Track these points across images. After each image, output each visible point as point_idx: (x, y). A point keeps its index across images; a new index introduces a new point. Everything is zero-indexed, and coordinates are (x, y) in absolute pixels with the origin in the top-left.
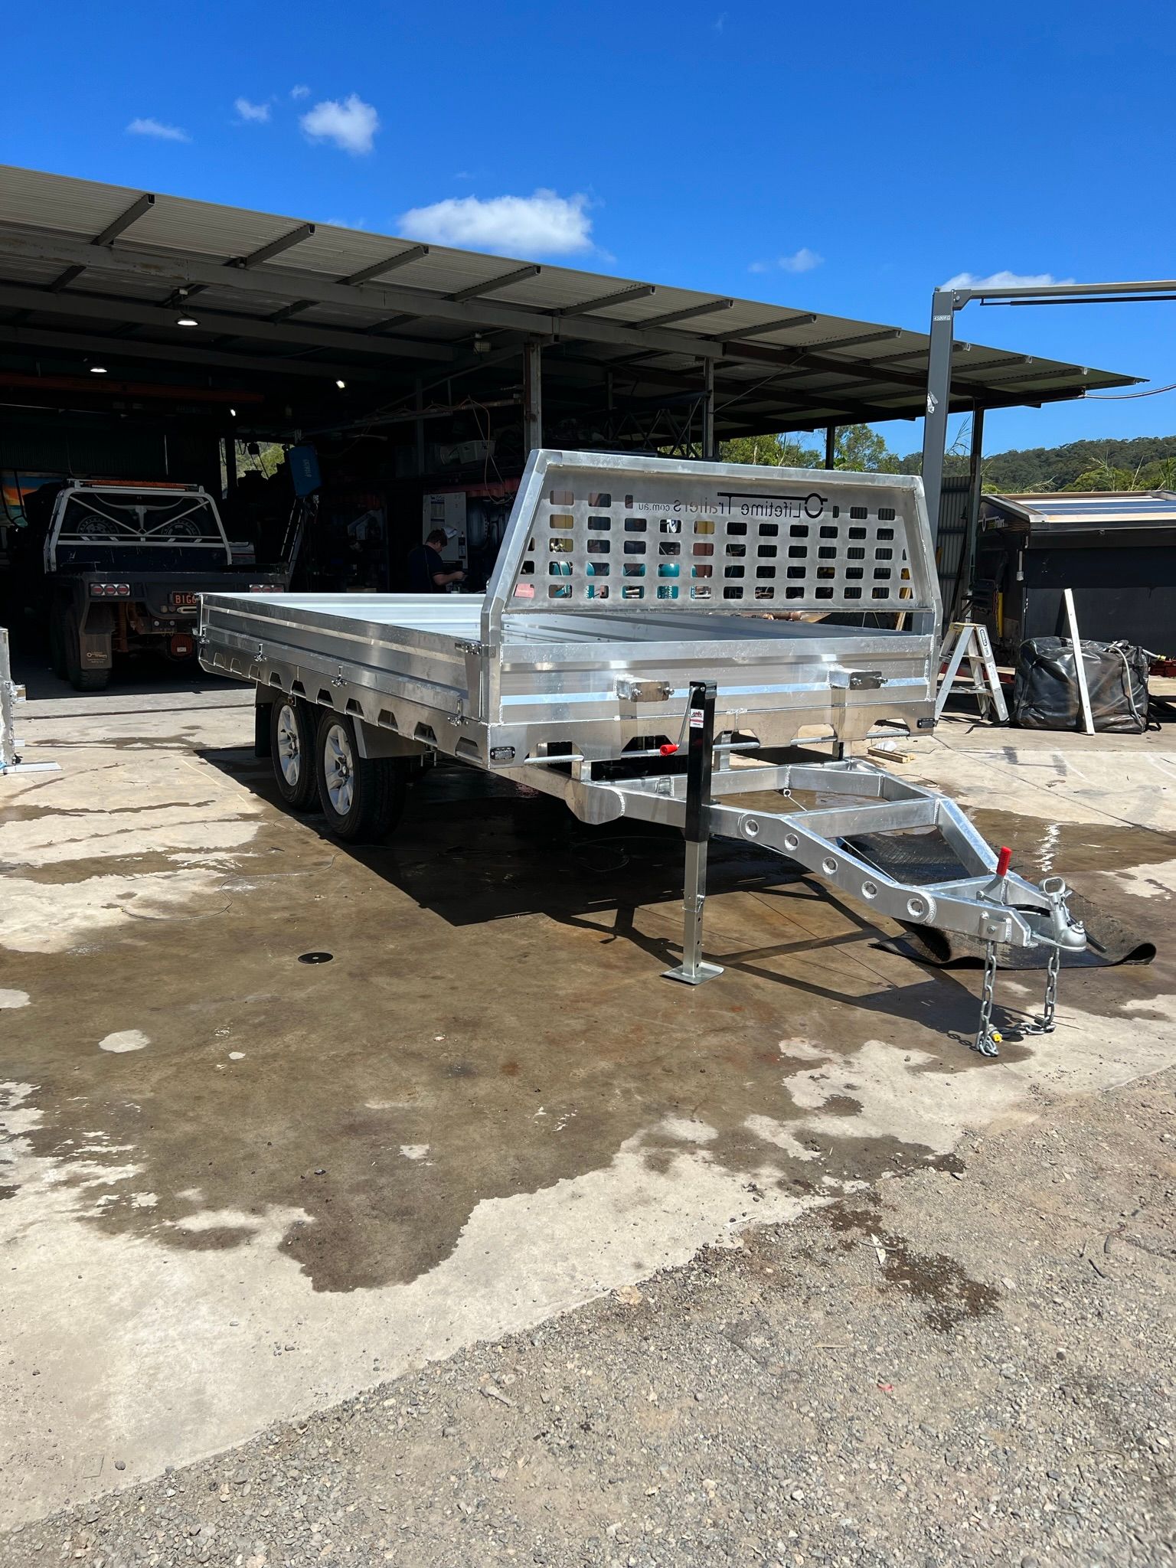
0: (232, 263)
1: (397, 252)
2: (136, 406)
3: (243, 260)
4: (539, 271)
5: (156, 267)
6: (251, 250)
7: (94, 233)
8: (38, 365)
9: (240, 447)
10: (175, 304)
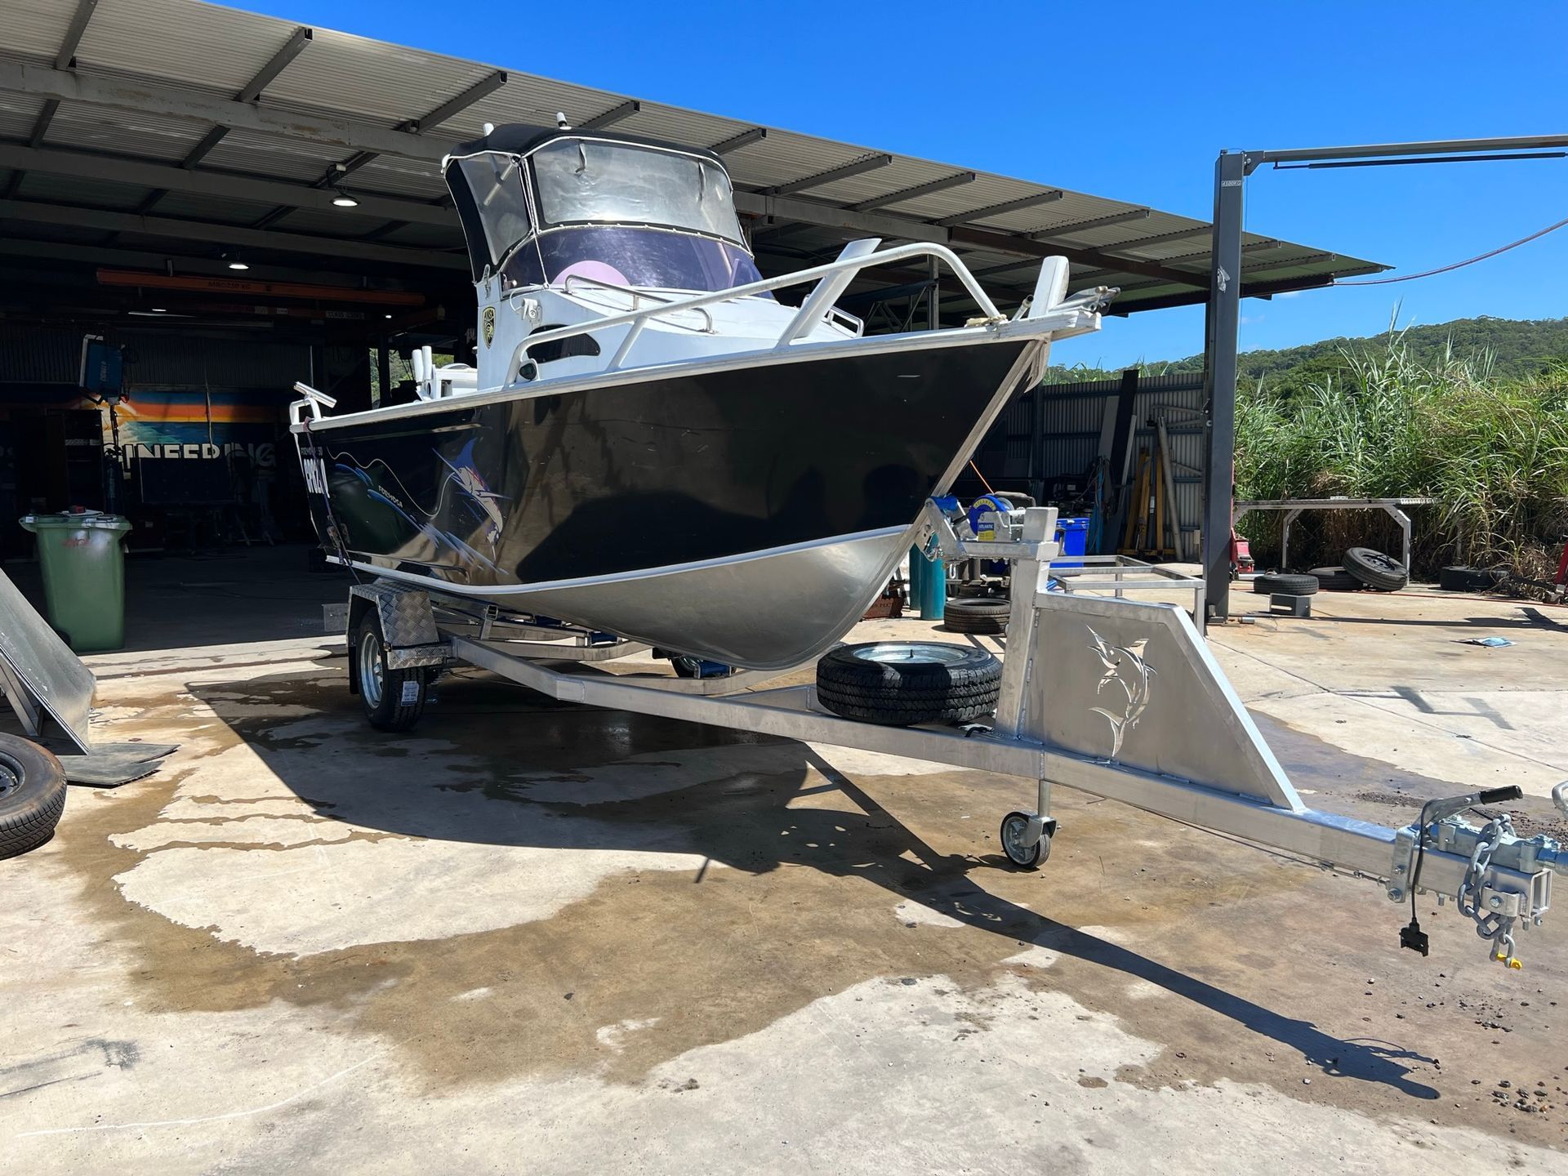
0: (402, 127)
1: (601, 110)
2: (281, 311)
3: (414, 123)
4: (764, 135)
5: (310, 129)
6: (425, 109)
7: (236, 86)
8: (170, 263)
9: (394, 356)
10: (330, 181)
